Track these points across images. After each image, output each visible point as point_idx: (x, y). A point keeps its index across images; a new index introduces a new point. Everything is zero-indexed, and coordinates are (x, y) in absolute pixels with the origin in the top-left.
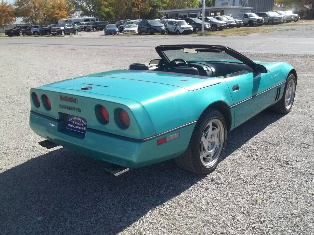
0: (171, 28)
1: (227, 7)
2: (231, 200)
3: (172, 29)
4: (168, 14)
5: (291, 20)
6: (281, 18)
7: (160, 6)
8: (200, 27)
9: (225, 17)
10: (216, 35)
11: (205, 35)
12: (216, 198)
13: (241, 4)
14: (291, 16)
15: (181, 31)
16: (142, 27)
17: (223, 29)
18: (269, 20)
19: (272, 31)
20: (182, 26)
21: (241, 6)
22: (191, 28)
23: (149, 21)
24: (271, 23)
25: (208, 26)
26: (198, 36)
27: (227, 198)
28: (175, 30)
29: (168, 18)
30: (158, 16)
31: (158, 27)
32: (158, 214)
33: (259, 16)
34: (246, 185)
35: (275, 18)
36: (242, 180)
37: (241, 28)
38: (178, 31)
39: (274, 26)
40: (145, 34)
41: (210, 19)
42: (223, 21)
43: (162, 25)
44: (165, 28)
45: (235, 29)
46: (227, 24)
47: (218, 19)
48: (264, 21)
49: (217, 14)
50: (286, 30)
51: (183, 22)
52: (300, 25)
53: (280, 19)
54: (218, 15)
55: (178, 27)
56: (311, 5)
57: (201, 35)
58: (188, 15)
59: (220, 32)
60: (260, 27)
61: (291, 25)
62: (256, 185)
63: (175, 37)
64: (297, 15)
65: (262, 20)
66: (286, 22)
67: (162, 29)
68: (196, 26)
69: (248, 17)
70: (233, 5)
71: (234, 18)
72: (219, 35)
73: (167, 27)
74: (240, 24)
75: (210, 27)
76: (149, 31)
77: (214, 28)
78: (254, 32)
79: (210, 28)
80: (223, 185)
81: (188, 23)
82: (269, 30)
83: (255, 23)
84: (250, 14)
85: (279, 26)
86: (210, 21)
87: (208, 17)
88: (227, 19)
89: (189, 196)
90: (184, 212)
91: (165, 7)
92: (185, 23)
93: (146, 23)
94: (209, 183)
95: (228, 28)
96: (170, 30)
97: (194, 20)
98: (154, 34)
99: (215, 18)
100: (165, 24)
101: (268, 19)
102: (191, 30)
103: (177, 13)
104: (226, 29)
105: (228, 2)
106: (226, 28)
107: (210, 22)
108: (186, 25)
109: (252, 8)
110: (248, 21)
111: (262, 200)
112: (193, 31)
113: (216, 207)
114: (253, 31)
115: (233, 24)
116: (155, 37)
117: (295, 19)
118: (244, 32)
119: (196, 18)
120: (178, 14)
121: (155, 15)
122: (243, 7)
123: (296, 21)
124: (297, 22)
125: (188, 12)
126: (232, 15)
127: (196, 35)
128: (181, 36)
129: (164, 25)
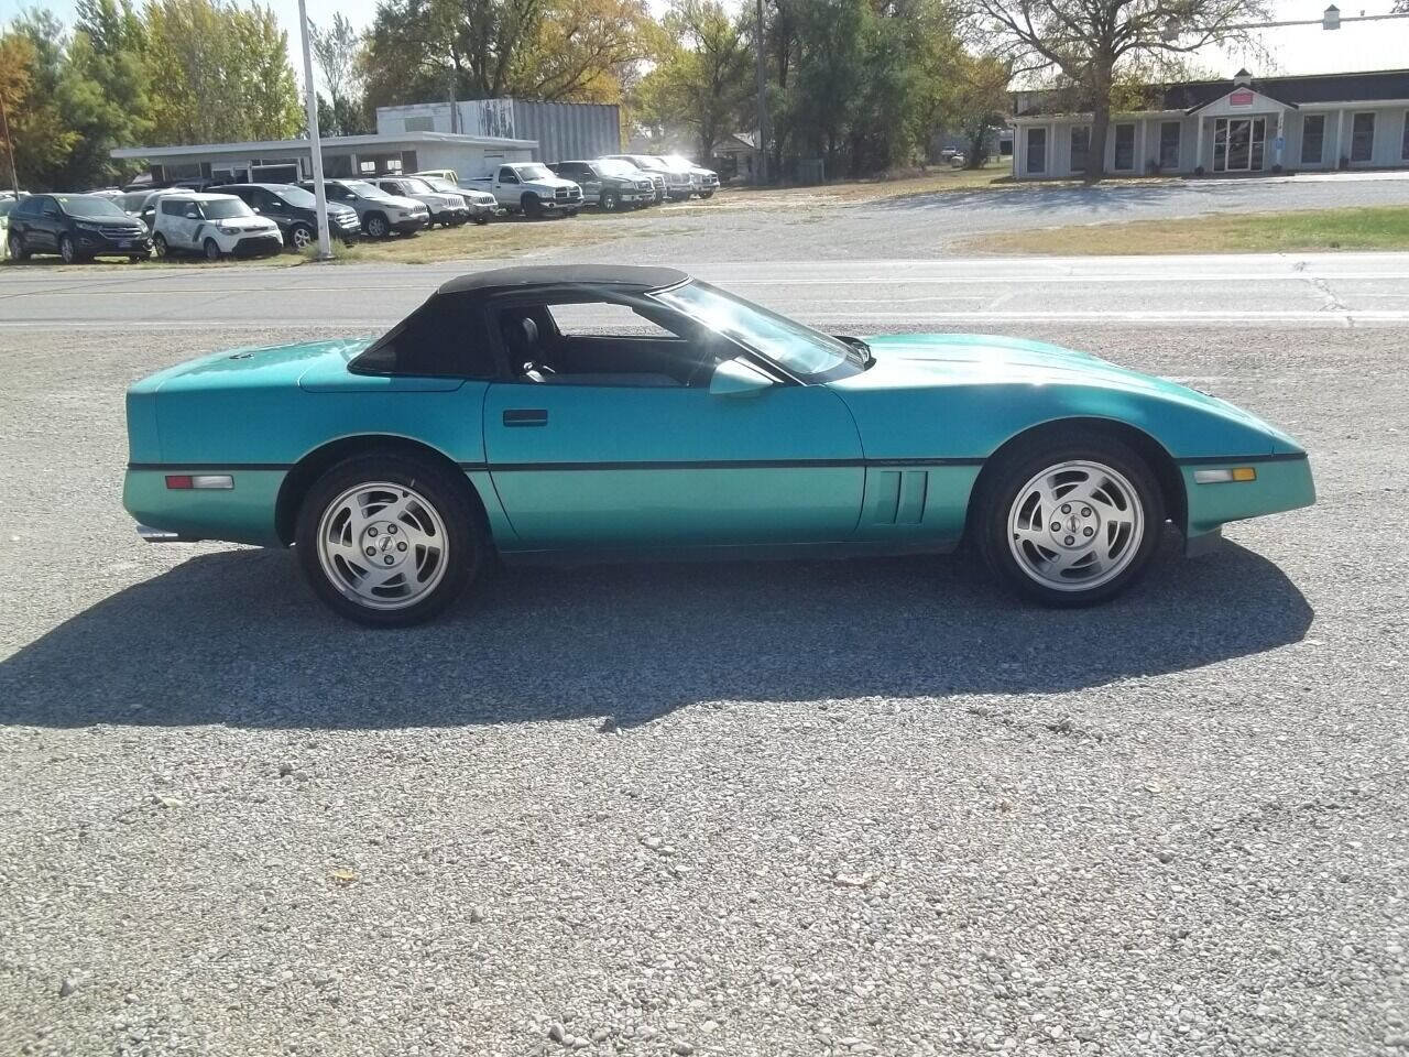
0: (180, 233)
1: (426, 136)
2: (340, 817)
3: (183, 235)
4: (159, 167)
5: (690, 193)
6: (649, 186)
7: (119, 128)
8: (310, 224)
9: (422, 180)
10: (383, 259)
11: (334, 259)
12: (289, 820)
13: (489, 126)
14: (687, 178)
15: (228, 243)
16: (28, 229)
17: (417, 233)
18: (604, 193)
19: (615, 238)
20: (227, 223)
21: (489, 134)
22: (273, 228)
23: (66, 200)
24: (610, 203)
25: (349, 219)
26: (303, 263)
27: (329, 813)
28: (196, 238)
29: (160, 183)
30: (116, 173)
31: (114, 227)
32: (74, 900)
33: (561, 177)
34: (398, 768)
35: (623, 186)
36: (388, 754)
37: (492, 227)
38: (211, 244)
39: (623, 217)
40: (49, 259)
41: (353, 189)
42: (413, 198)
43: (134, 217)
44: (145, 229)
45: (469, 229)
46: (429, 211)
47: (392, 189)
48: (582, 197)
49: (390, 168)
50: (666, 233)
51: (232, 203)
52: (720, 211)
53: (643, 188)
54: (391, 172)
55: (212, 224)
56: (758, 133)
57: (317, 258)
58: (254, 172)
59: (403, 243)
60: (568, 221)
61: (688, 212)
62: (432, 762)
63: (194, 271)
64: (707, 172)
65: (575, 194)
66: (669, 201)
67: (130, 234)
68: (296, 221)
69: (516, 181)
70: (454, 131)
71: (460, 184)
72: (396, 260)
73: (157, 226)
74: (488, 211)
75: (357, 223)
76: (67, 245)
77: (375, 227)
78: (543, 243)
79: (356, 227)
80: (318, 781)
81: (257, 210)
82: (605, 231)
83: (547, 204)
84: (524, 169)
85: (640, 217)
86: (356, 199)
87: (345, 183)
88: (432, 188)
89: (193, 830)
90: (170, 877)
91: (147, 130)
92: (243, 206)
93: (47, 209)
94: (271, 783)
95: (439, 228)
96: (174, 240)
97: (279, 194)
98: (96, 258)
99: (378, 184)
100: (148, 213)
101: (597, 187)
102: (274, 240)
103: (206, 160)
104: (428, 232)
105: (433, 114)
106: (430, 228)
107: (356, 201)
108: (247, 218)
109: (535, 144)
110: (519, 197)
111: (441, 798)
112: (282, 242)
113: (285, 843)
114: (541, 237)
115: (457, 212)
116: (96, 274)
117: (703, 189)
118: (504, 245)
119: (291, 186)
120: (207, 167)
121: (97, 171)
122: (498, 139)
123: (706, 195)
124: (708, 201)
125: (255, 158)
126: (450, 171)
127: (297, 259)
128: (224, 264)
129: (143, 217)
